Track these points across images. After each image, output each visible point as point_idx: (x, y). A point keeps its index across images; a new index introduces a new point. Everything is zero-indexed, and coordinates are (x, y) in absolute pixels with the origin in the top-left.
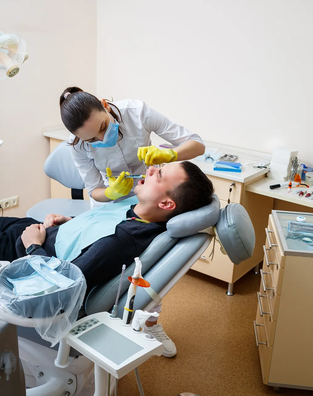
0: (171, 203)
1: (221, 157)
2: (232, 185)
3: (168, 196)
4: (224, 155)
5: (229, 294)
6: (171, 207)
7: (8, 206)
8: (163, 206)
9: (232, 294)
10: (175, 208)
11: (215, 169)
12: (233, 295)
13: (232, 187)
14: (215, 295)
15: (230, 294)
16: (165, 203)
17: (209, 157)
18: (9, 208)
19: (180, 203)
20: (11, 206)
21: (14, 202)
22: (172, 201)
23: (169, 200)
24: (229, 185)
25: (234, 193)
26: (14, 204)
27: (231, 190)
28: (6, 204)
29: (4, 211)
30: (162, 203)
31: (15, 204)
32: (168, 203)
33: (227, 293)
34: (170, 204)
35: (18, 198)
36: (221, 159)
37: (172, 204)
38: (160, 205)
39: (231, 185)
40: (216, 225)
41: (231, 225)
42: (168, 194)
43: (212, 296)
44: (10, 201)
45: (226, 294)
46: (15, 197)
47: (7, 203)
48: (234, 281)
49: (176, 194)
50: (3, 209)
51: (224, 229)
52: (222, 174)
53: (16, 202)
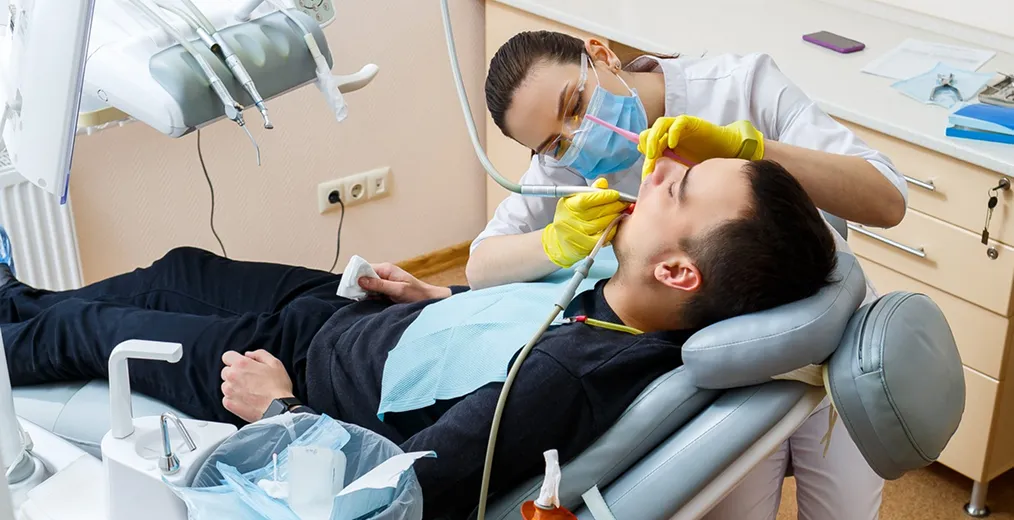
0: (689, 270)
1: (986, 88)
2: (1001, 186)
3: (685, 251)
4: (1003, 78)
5: (971, 510)
6: (687, 283)
7: (360, 196)
8: (666, 277)
9: (982, 512)
10: (699, 286)
11: (951, 132)
12: (987, 514)
13: (1000, 194)
14: (927, 510)
15: (976, 513)
16: (674, 270)
17: (946, 86)
18: (365, 200)
19: (713, 277)
20: (370, 195)
21: (378, 185)
22: (692, 268)
23: (685, 262)
24: (988, 186)
25: (1006, 210)
26: (377, 189)
27: (993, 203)
28: (353, 189)
29: (345, 209)
30: (666, 267)
31: (381, 190)
32: (683, 269)
33: (966, 507)
34: (687, 275)
35: (390, 173)
36: (983, 95)
37: (691, 274)
38: (659, 271)
39: (998, 185)
40: (828, 361)
41: (869, 368)
42: (685, 245)
43: (918, 513)
44: (366, 181)
45: (963, 511)
46: (382, 171)
47: (357, 188)
48: (992, 476)
49: (706, 250)
50: (345, 204)
51: (850, 376)
52: (970, 150)
53: (383, 184)
